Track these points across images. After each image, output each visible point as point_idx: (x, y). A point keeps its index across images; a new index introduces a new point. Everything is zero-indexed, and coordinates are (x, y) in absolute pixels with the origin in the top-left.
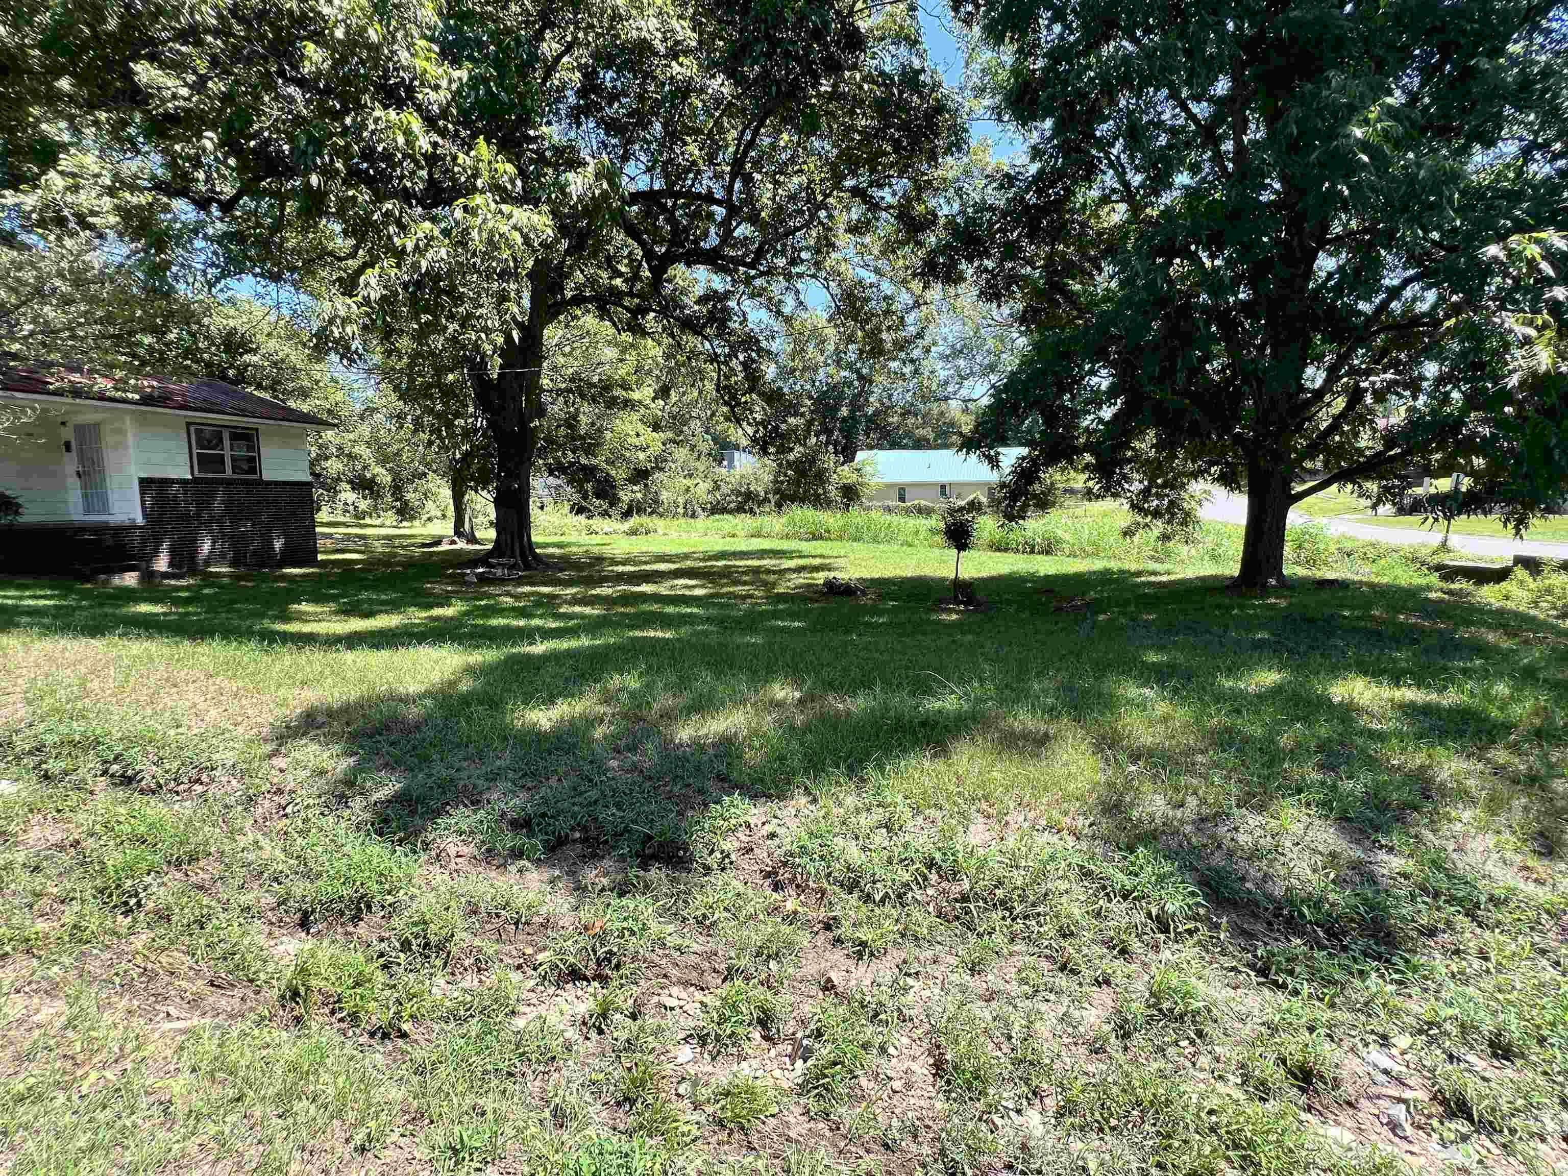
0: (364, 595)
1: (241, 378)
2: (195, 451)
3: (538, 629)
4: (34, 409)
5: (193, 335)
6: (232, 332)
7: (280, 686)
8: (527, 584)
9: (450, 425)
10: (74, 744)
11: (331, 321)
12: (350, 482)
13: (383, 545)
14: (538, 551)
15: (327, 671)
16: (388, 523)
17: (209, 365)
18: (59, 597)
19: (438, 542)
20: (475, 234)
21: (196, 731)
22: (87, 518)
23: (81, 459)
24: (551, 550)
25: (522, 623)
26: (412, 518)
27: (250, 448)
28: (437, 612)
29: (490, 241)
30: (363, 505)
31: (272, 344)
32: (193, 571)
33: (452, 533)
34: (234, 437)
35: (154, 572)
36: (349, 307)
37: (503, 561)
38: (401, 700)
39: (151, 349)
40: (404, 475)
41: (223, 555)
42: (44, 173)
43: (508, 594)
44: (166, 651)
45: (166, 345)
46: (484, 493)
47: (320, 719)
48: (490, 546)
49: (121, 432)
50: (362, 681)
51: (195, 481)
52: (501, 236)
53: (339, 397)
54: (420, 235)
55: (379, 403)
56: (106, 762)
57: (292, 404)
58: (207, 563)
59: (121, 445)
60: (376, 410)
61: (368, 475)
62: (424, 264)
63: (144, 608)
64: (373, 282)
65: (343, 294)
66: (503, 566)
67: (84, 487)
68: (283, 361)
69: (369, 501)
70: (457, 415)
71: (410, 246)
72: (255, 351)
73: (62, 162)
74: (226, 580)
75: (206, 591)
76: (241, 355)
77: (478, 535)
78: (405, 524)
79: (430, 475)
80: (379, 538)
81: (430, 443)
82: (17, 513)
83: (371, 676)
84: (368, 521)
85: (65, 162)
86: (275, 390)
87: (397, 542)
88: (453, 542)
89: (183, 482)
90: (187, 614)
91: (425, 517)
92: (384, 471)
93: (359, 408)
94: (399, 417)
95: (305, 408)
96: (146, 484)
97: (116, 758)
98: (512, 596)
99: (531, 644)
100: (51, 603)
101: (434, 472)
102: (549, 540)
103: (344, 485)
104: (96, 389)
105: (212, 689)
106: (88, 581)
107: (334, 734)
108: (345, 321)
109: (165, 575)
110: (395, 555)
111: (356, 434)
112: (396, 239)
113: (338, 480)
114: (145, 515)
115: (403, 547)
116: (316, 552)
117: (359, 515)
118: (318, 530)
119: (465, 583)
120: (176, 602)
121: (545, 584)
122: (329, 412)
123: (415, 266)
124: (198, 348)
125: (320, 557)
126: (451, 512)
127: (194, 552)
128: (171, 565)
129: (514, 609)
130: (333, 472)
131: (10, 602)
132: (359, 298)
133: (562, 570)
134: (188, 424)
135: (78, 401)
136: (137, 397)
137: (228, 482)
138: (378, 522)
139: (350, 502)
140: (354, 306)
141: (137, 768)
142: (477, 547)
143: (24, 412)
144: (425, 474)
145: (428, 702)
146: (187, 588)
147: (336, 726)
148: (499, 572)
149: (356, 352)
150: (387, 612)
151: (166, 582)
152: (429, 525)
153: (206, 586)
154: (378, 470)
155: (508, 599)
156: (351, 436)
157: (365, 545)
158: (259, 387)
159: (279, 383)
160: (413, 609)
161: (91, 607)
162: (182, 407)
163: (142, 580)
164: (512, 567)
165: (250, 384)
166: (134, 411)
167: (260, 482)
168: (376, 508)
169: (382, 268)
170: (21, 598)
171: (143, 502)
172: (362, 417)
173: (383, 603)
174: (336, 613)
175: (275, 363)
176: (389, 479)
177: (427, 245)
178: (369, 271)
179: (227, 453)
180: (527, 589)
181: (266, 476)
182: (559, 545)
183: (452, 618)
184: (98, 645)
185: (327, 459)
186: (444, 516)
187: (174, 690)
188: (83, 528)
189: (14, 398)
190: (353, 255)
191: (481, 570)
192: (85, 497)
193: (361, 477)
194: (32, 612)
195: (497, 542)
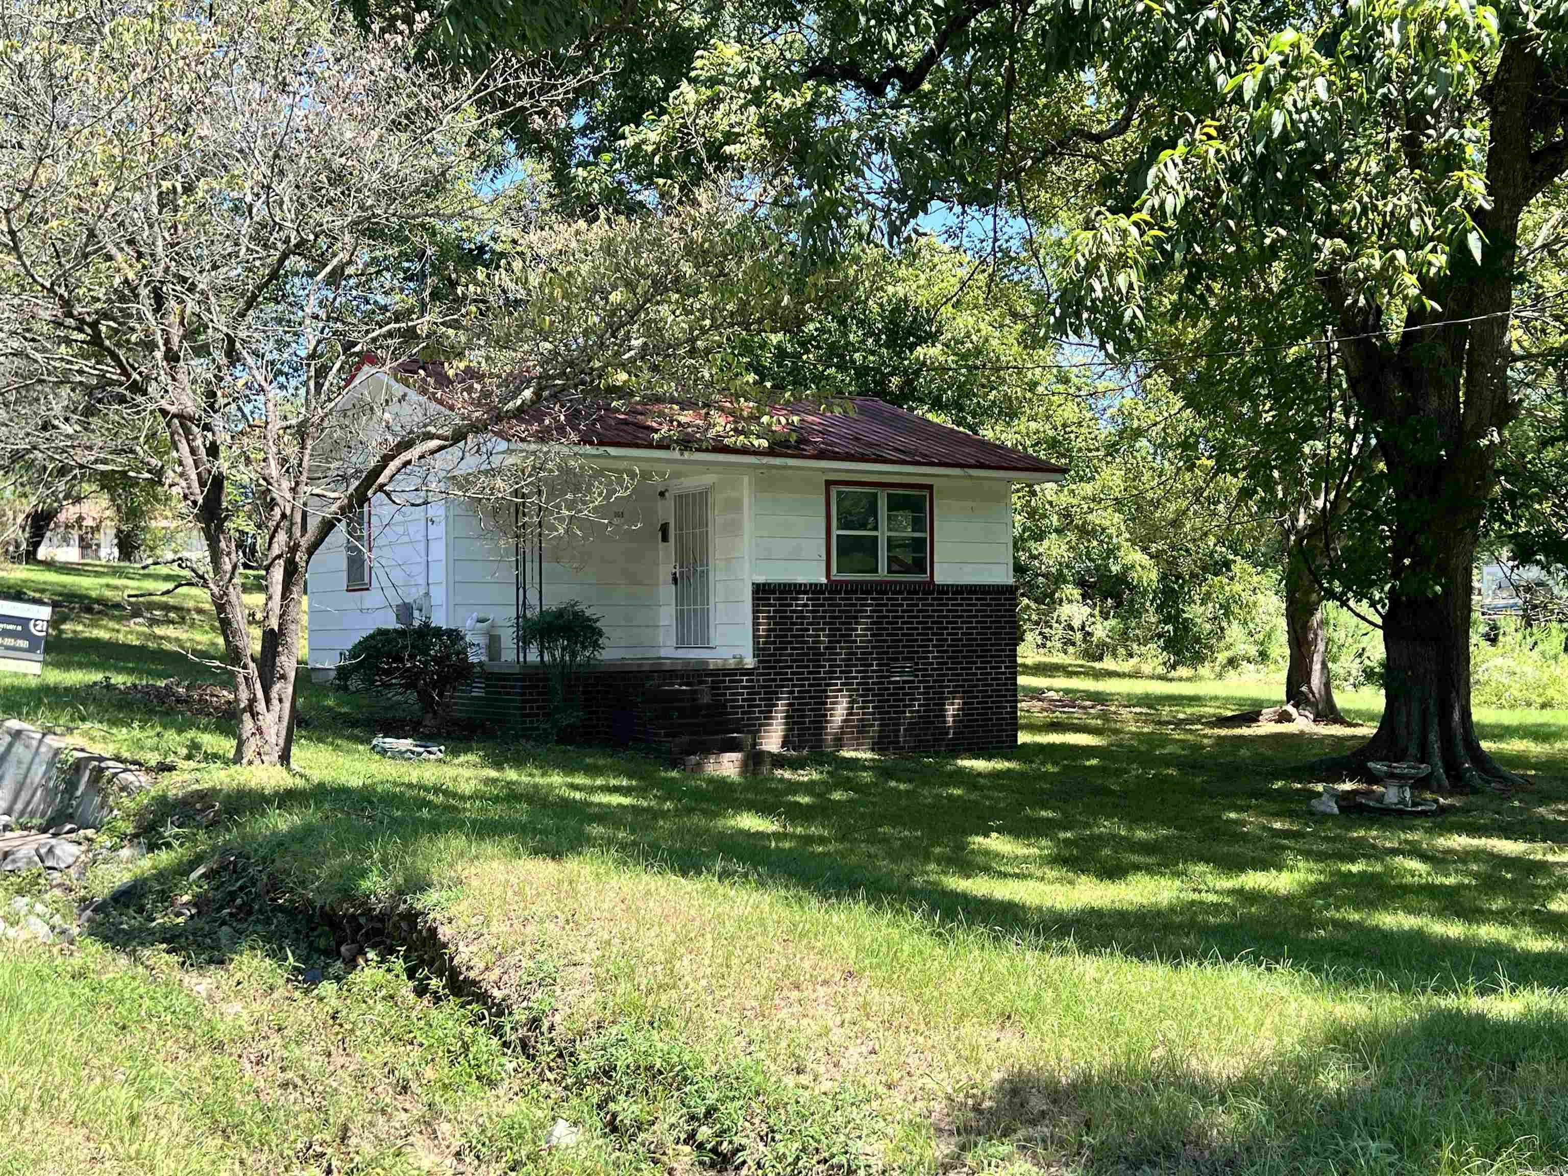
0: (1106, 826)
1: (908, 393)
2: (835, 532)
3: (1496, 950)
4: (632, 475)
5: (842, 321)
6: (900, 306)
7: (962, 1017)
8: (1461, 829)
9: (1291, 455)
10: (653, 1073)
11: (1091, 269)
12: (1081, 583)
13: (1138, 717)
14: (1485, 745)
15: (1048, 996)
16: (1146, 669)
17: (862, 372)
18: (640, 792)
19: (1250, 716)
20: (1393, 35)
21: (826, 1086)
22: (682, 654)
23: (682, 557)
24: (1515, 746)
25: (1454, 930)
26: (1198, 659)
27: (918, 524)
28: (1253, 880)
29: (1424, 41)
30: (1101, 631)
31: (964, 321)
32: (818, 758)
33: (1280, 693)
34: (895, 504)
35: (762, 752)
36: (1124, 233)
37: (1401, 768)
38: (1194, 1089)
39: (781, 353)
40: (1185, 565)
41: (862, 728)
42: (672, 85)
43: (1415, 852)
44: (782, 911)
45: (803, 344)
46: (1364, 607)
47: (1037, 1103)
48: (1369, 730)
49: (735, 506)
50: (1113, 1029)
51: (833, 587)
52: (1450, 23)
53: (1070, 412)
54: (1274, 59)
55: (1144, 416)
56: (693, 1118)
57: (988, 433)
58: (839, 742)
59: (734, 528)
60: (1138, 433)
61: (1115, 569)
62: (1278, 120)
63: (750, 822)
64: (1172, 177)
65: (1114, 211)
66: (1401, 778)
67: (680, 599)
68: (978, 351)
69: (1112, 622)
70: (1309, 432)
71: (1250, 87)
72: (932, 338)
73: (698, 63)
74: (866, 776)
75: (837, 796)
76: (912, 348)
77: (1343, 699)
78: (1183, 671)
79: (1240, 565)
80: (1132, 701)
81: (1246, 494)
82: (596, 645)
83: (1130, 1024)
84: (1108, 663)
85: (701, 64)
86: (961, 409)
87: (1165, 712)
88: (1284, 717)
89: (814, 589)
90: (808, 840)
91: (1222, 657)
92: (1145, 560)
93: (1105, 430)
94: (1185, 445)
95: (1009, 438)
96: (762, 592)
97: (708, 1114)
98: (1424, 857)
99: (1482, 992)
100: (626, 801)
101: (1247, 556)
102: (1509, 718)
103: (1071, 591)
104: (711, 433)
105: (852, 1001)
106: (674, 765)
107: (1062, 1144)
108: (1119, 263)
109: (779, 761)
110: (1165, 740)
111: (1098, 484)
112: (1221, 79)
113: (1059, 579)
114: (758, 651)
115: (1179, 723)
116: (1015, 727)
117: (1095, 652)
118: (1022, 680)
119: (1312, 815)
120: (796, 813)
121: (1507, 832)
122: (1053, 444)
123: (1262, 127)
124: (848, 343)
125: (1023, 738)
126: (1280, 648)
127: (821, 719)
128: (786, 742)
129: (1431, 891)
130: (1049, 564)
131: (578, 795)
132: (1144, 215)
133: (1545, 799)
134: (829, 483)
135: (687, 455)
136: (765, 443)
137: (881, 588)
138: (1127, 666)
139: (1076, 624)
140: (1134, 231)
141: (737, 1140)
142: (1337, 730)
143: (620, 482)
144: (1227, 564)
145: (1254, 1106)
146: (807, 788)
147: (1066, 1126)
148: (1391, 794)
149: (1131, 326)
150: (1149, 870)
151: (778, 773)
152: (1231, 673)
153: (836, 786)
154: (1137, 557)
155: (1414, 864)
156: (1088, 489)
157: (1104, 716)
158: (937, 404)
159: (970, 395)
160: (1201, 868)
161: (678, 813)
162: (821, 455)
163: (745, 765)
164: (1421, 784)
165: (921, 401)
166: (756, 467)
167: (930, 587)
168: (1124, 636)
169: (1191, 144)
170: (592, 790)
171: (756, 624)
172: (1112, 449)
173: (1147, 848)
174: (1057, 860)
175: (964, 357)
176: (1154, 575)
177: (1287, 77)
178: (1165, 155)
179: (883, 534)
180: (1459, 842)
181: (940, 578)
182: (1539, 734)
183: (1287, 900)
184: (689, 886)
185: (1039, 537)
186: (1263, 656)
187: (795, 995)
188: (670, 674)
189: (609, 456)
190: (1121, 128)
191: (1348, 786)
192: (681, 617)
193: (1102, 571)
194: (605, 815)
195: (1388, 719)
